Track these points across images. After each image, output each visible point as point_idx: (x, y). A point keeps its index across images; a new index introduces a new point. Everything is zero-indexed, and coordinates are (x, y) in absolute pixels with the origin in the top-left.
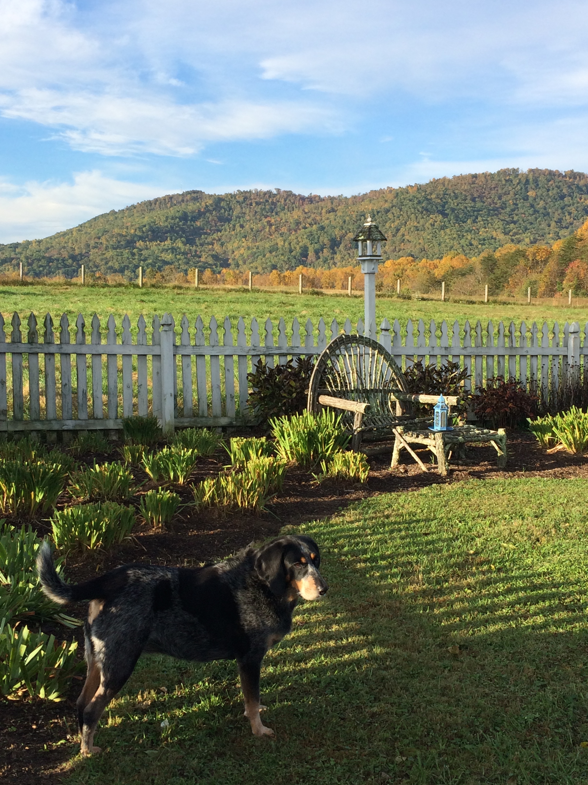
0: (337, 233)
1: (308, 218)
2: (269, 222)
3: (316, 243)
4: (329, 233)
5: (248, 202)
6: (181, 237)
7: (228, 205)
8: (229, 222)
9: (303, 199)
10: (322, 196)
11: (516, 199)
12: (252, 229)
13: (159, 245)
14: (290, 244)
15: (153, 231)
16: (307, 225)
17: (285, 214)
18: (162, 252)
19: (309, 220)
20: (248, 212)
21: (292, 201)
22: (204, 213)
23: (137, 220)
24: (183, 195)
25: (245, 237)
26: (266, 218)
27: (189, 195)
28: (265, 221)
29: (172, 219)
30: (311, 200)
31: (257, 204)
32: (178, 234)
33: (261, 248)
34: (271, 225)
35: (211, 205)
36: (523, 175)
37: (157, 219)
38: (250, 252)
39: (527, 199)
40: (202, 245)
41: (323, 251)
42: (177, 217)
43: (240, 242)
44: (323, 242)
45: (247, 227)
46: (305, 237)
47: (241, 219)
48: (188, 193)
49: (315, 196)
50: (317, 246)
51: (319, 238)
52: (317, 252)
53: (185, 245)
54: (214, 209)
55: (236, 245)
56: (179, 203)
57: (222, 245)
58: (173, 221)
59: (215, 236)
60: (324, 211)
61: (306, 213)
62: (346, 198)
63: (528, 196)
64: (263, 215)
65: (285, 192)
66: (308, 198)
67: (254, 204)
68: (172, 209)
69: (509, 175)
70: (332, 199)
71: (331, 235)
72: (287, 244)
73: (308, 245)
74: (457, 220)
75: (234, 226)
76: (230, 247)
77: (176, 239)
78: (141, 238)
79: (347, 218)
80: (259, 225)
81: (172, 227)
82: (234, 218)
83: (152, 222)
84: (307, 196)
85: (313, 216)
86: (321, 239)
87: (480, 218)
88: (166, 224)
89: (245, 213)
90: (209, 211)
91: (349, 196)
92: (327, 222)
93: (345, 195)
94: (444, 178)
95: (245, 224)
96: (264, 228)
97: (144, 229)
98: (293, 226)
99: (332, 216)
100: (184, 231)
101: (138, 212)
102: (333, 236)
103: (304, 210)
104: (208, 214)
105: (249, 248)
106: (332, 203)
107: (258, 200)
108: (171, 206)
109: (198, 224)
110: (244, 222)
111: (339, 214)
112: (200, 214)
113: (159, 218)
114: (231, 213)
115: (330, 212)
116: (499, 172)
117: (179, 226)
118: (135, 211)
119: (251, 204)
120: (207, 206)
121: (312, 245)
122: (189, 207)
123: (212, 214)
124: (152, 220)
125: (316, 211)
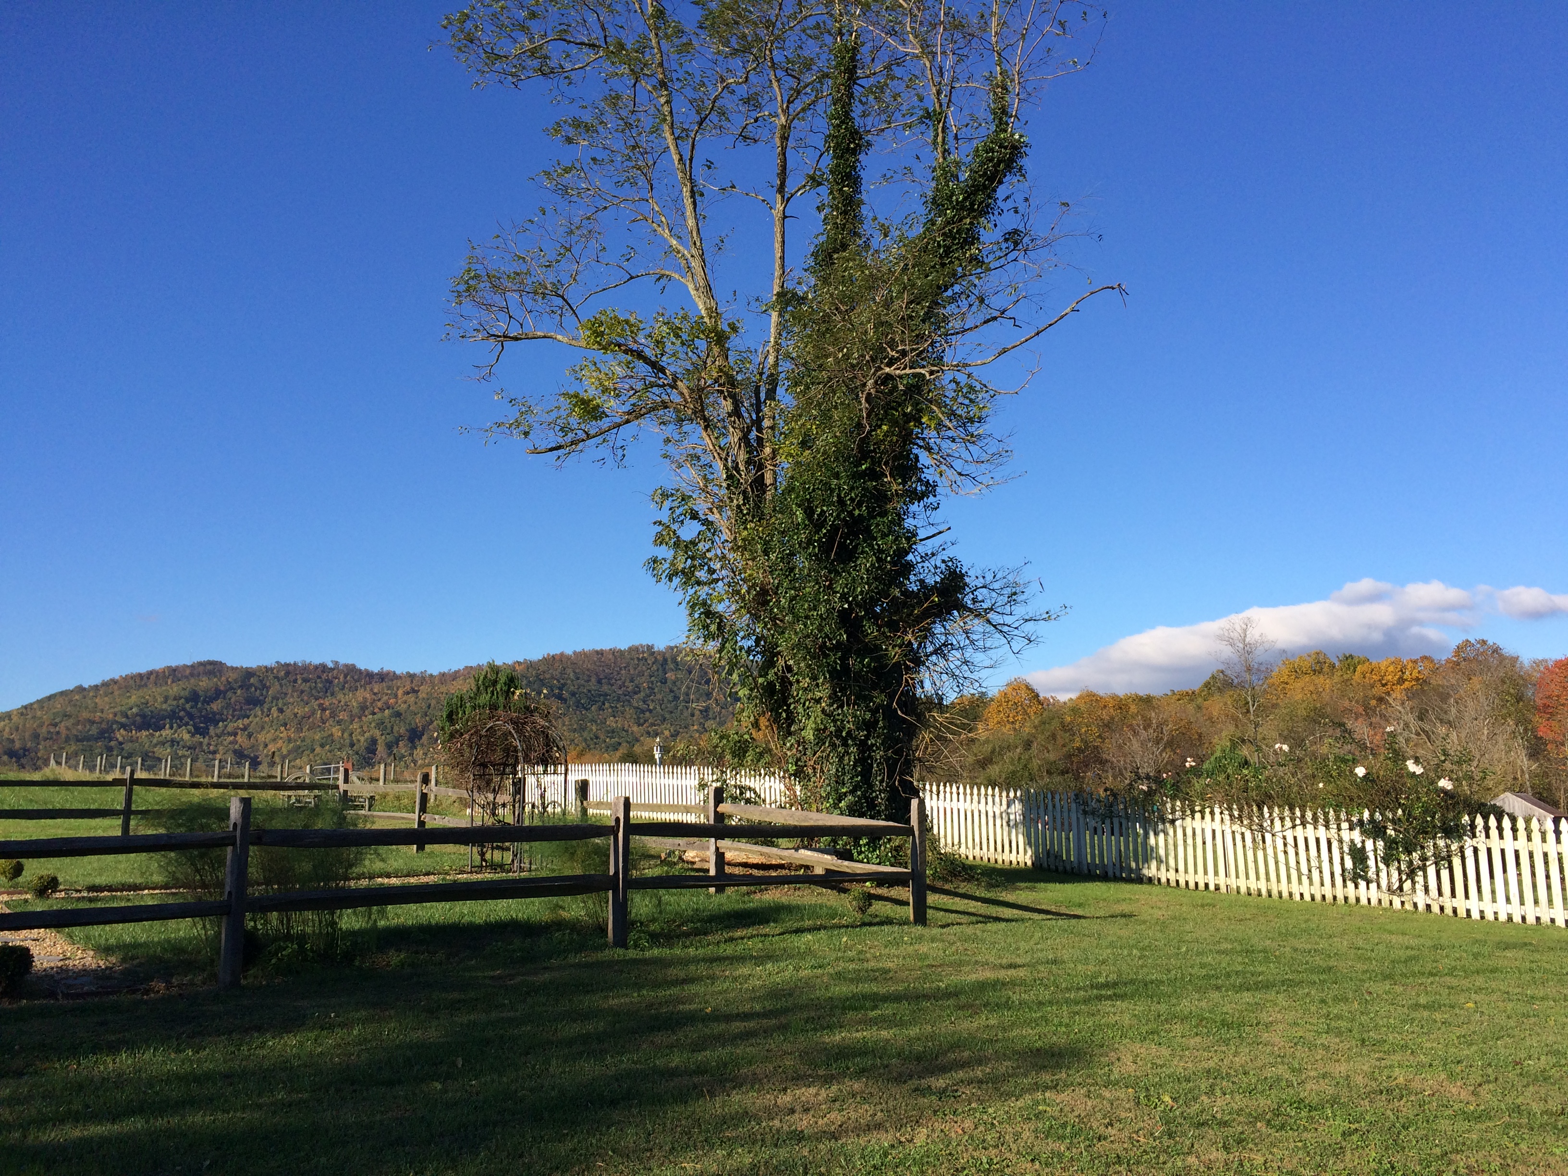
0: (419, 721)
1: (379, 700)
3: (388, 734)
4: (407, 722)
5: (291, 678)
6: (187, 724)
7: (261, 681)
8: (262, 705)
9: (370, 676)
10: (398, 672)
11: (652, 682)
14: (351, 735)
15: (143, 716)
16: (376, 710)
17: (345, 694)
19: (379, 704)
20: (290, 691)
21: (356, 677)
22: (225, 692)
23: (118, 700)
24: (192, 666)
25: (285, 725)
26: (316, 699)
27: (202, 668)
28: (315, 704)
29: (175, 699)
30: (382, 677)
31: (305, 680)
32: (182, 720)
33: (308, 741)
34: (324, 710)
35: (236, 681)
36: (659, 653)
37: (150, 699)
38: (291, 745)
39: (666, 682)
40: (219, 736)
41: (397, 744)
42: (181, 698)
43: (277, 733)
44: (398, 732)
45: (288, 712)
46: (373, 725)
47: (280, 701)
48: (201, 664)
49: (388, 673)
50: (390, 738)
51: (392, 728)
52: (389, 746)
53: (193, 735)
54: (241, 687)
55: (270, 736)
56: (187, 677)
57: (250, 736)
58: (175, 703)
59: (240, 723)
60: (400, 692)
61: (375, 694)
62: (431, 675)
63: (666, 679)
64: (313, 696)
65: (346, 666)
66: (377, 674)
67: (299, 682)
68: (174, 685)
69: (643, 652)
70: (411, 676)
71: (410, 724)
72: (346, 735)
74: (577, 707)
75: (269, 710)
76: (261, 737)
77: (180, 727)
78: (123, 726)
79: (433, 702)
80: (306, 709)
81: (173, 711)
82: (268, 700)
83: (142, 703)
84: (376, 671)
85: (385, 698)
86: (396, 728)
87: (607, 705)
88: (164, 706)
89: (286, 694)
90: (232, 688)
91: (435, 673)
92: (404, 706)
93: (429, 672)
94: (562, 654)
95: (285, 708)
96: (313, 712)
97: (129, 713)
98: (355, 711)
99: (411, 698)
100: (191, 716)
101: (120, 688)
102: (413, 726)
103: (372, 690)
104: (229, 694)
105: (290, 740)
106: (412, 682)
107: (305, 675)
108: (173, 682)
109: (215, 706)
110: (285, 704)
111: (421, 695)
112: (218, 694)
113: (155, 698)
114: (264, 692)
115: (408, 693)
116: (630, 648)
117: (184, 709)
118: (116, 687)
119: (295, 681)
120: (229, 683)
121: (383, 737)
122: (201, 683)
123: (235, 693)
124: (143, 700)
125: (389, 692)
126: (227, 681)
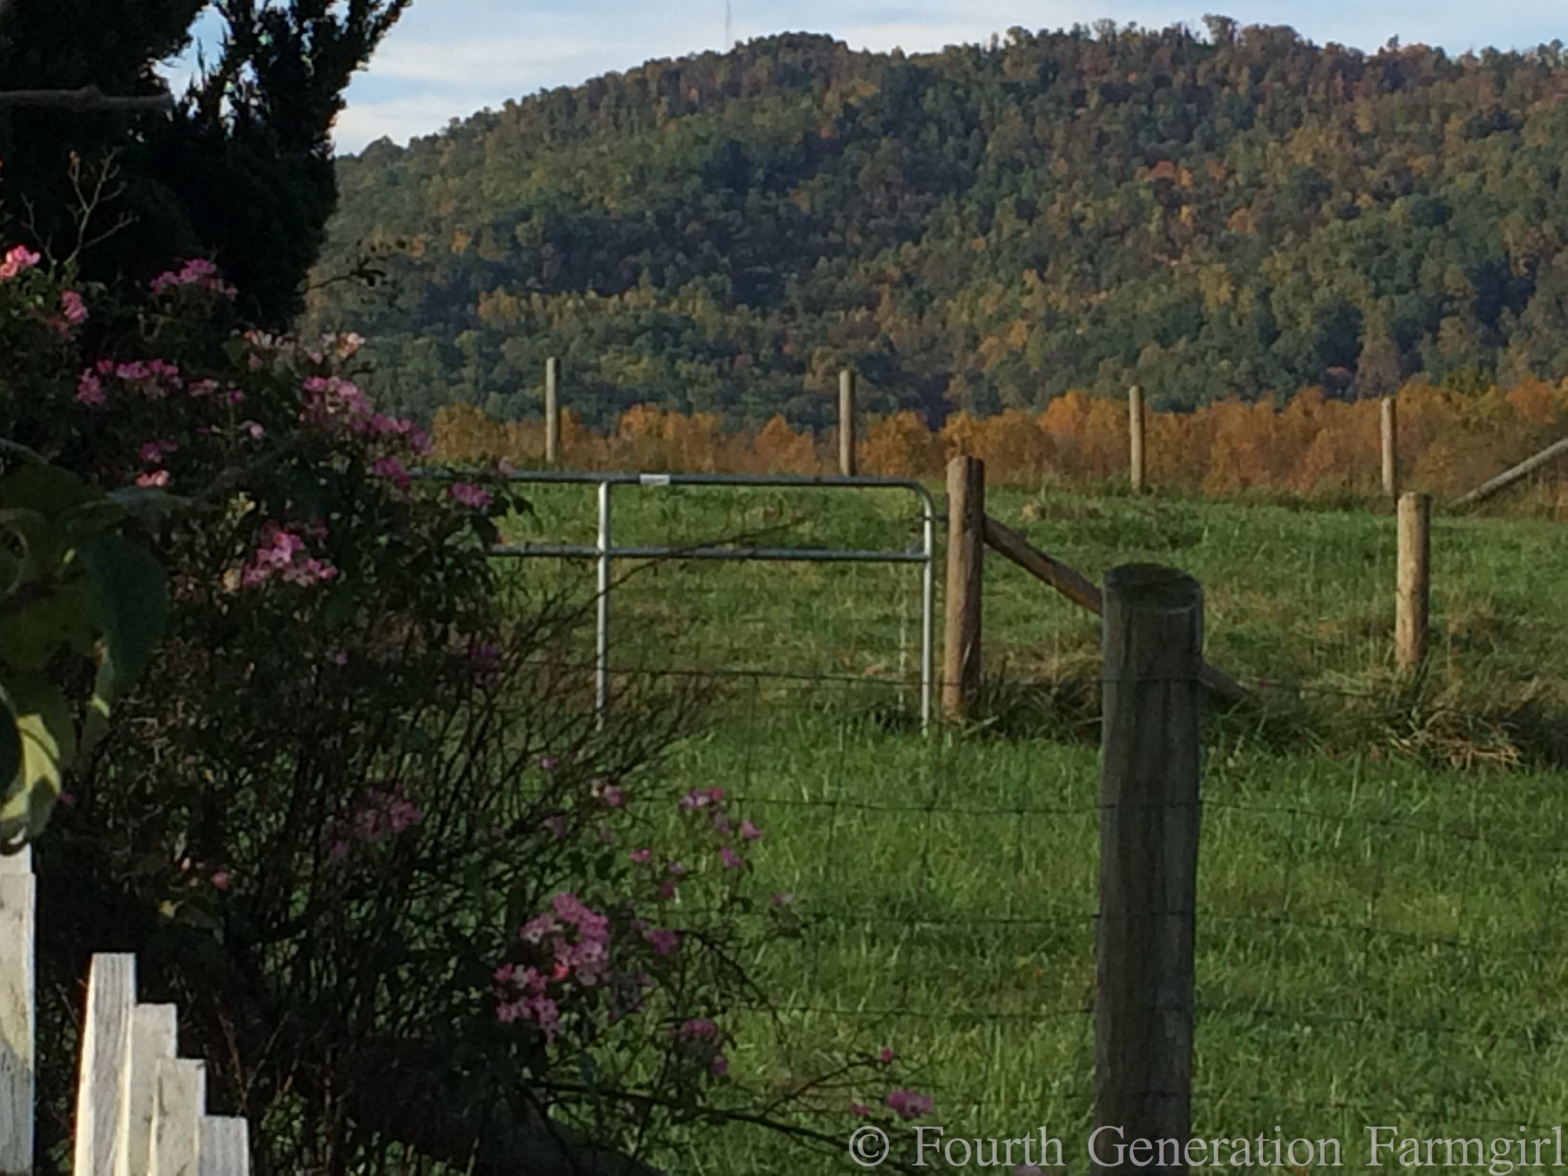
0: (1514, 236)
1: (1372, 161)
2: (1162, 187)
3: (1401, 290)
4: (1473, 239)
5: (1065, 88)
6: (710, 267)
7: (960, 103)
8: (962, 192)
12: (1075, 224)
13: (593, 307)
14: (1264, 296)
15: (566, 242)
16: (1364, 201)
17: (1250, 143)
18: (602, 348)
19: (1372, 175)
20: (1059, 137)
22: (836, 147)
23: (487, 188)
24: (734, 57)
25: (1040, 264)
26: (1151, 165)
27: (764, 62)
28: (1144, 177)
29: (669, 177)
30: (1394, 70)
31: (1112, 95)
32: (690, 251)
33: (1114, 321)
35: (873, 107)
37: (589, 180)
38: (1055, 339)
40: (815, 308)
41: (1435, 329)
42: (692, 171)
43: (1013, 294)
44: (1438, 281)
45: (1052, 216)
46: (1346, 257)
47: (1027, 173)
48: (761, 47)
50: (1407, 306)
51: (1417, 262)
52: (1405, 337)
53: (729, 308)
54: (888, 128)
55: (988, 306)
56: (713, 97)
57: (920, 304)
58: (666, 190)
60: (1455, 124)
61: (1358, 139)
64: (1138, 152)
65: (1259, 32)
66: (1374, 62)
67: (1094, 99)
68: (672, 127)
70: (1502, 66)
71: (1481, 249)
72: (1247, 295)
73: (1364, 302)
75: (988, 210)
77: (685, 276)
78: (503, 276)
80: (1113, 204)
81: (663, 220)
83: (562, 195)
85: (1396, 152)
86: (1429, 267)
88: (634, 205)
89: (1045, 147)
90: (859, 135)
92: (1466, 182)
95: (1042, 201)
96: (1138, 216)
97: (520, 230)
98: (1286, 204)
99: (1492, 150)
100: (723, 238)
101: (503, 144)
102: (1495, 254)
103: (1350, 124)
104: (851, 153)
105: (1051, 321)
106: (1502, 85)
107: (1114, 76)
108: (673, 115)
110: (1040, 186)
111: (1531, 137)
112: (814, 153)
113: (604, 174)
114: (972, 144)
115: (1484, 132)
117: (700, 211)
118: (491, 140)
119: (1079, 98)
120: (850, 112)
121: (1383, 302)
122: (758, 119)
123: (873, 150)
124: (566, 186)
125: (1414, 127)
126: (847, 107)
